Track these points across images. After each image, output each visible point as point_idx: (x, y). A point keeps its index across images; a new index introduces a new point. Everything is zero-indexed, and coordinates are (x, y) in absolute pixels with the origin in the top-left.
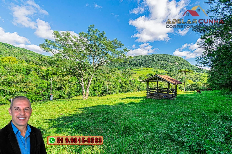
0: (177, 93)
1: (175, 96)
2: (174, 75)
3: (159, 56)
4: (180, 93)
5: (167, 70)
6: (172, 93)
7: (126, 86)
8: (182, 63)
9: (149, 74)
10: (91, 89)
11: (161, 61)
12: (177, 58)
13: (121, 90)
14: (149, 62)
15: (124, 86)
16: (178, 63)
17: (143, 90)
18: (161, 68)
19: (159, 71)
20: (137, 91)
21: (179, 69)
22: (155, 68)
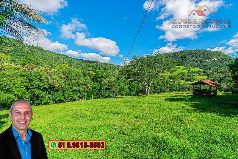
0: (217, 94)
1: (215, 95)
2: (212, 73)
3: (191, 52)
4: (219, 93)
5: (202, 67)
6: (213, 93)
7: (159, 87)
8: (222, 59)
9: (180, 73)
10: (127, 89)
11: (194, 58)
12: (216, 53)
13: (154, 90)
14: (180, 60)
15: (156, 87)
16: (216, 60)
17: (176, 91)
18: (194, 66)
19: (192, 70)
20: (169, 91)
21: (218, 66)
22: (187, 66)
